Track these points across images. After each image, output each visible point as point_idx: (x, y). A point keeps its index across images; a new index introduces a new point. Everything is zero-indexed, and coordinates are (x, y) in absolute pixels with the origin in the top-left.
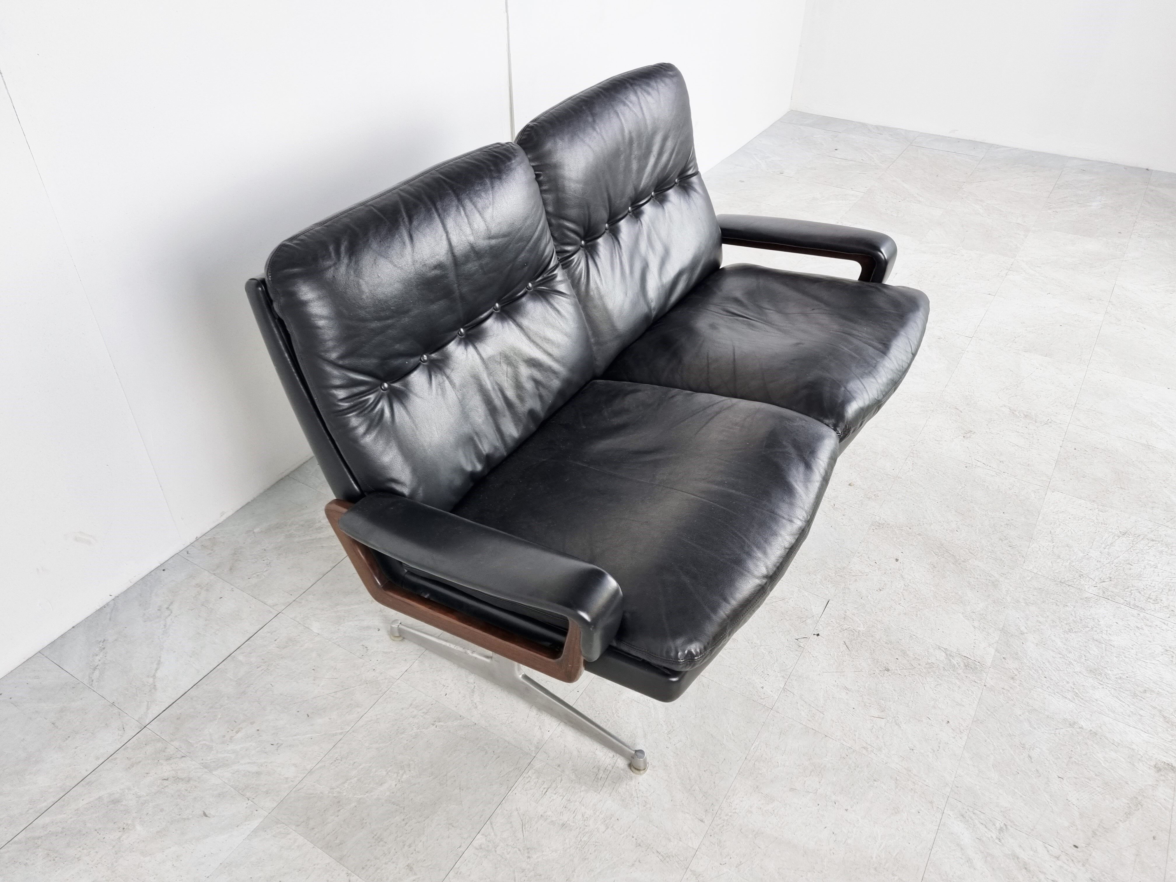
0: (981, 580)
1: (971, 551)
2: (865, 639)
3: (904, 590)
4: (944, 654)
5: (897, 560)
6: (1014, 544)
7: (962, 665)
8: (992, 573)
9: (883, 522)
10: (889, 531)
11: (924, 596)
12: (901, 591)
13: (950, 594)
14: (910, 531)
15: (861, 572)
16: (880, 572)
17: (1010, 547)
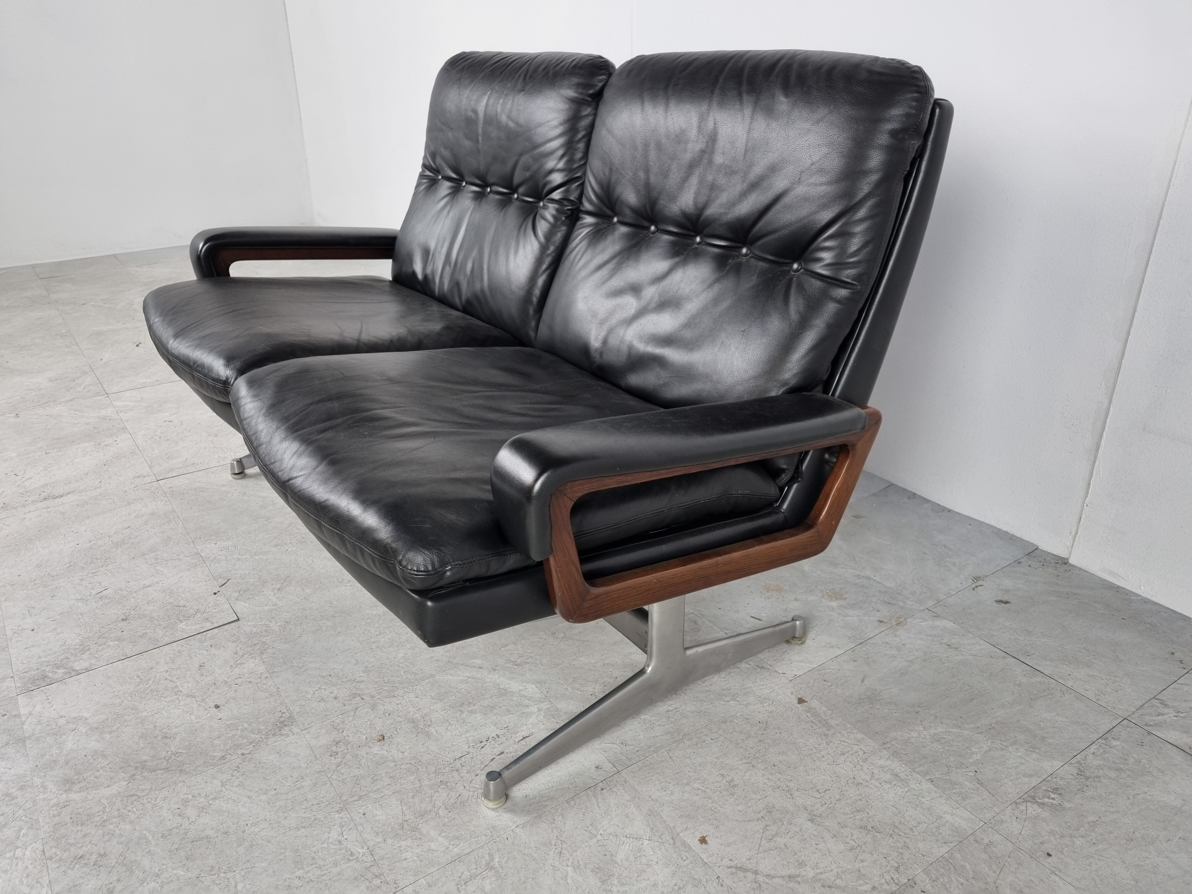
0: (91, 772)
1: (134, 798)
2: (169, 622)
3: (176, 686)
4: (77, 668)
5: (217, 707)
6: (77, 866)
7: (50, 675)
8: (82, 794)
9: (283, 732)
10: (262, 728)
11: (146, 699)
12: (178, 683)
13: (119, 725)
14: (240, 752)
15: (240, 664)
16: (221, 680)
17: (80, 858)
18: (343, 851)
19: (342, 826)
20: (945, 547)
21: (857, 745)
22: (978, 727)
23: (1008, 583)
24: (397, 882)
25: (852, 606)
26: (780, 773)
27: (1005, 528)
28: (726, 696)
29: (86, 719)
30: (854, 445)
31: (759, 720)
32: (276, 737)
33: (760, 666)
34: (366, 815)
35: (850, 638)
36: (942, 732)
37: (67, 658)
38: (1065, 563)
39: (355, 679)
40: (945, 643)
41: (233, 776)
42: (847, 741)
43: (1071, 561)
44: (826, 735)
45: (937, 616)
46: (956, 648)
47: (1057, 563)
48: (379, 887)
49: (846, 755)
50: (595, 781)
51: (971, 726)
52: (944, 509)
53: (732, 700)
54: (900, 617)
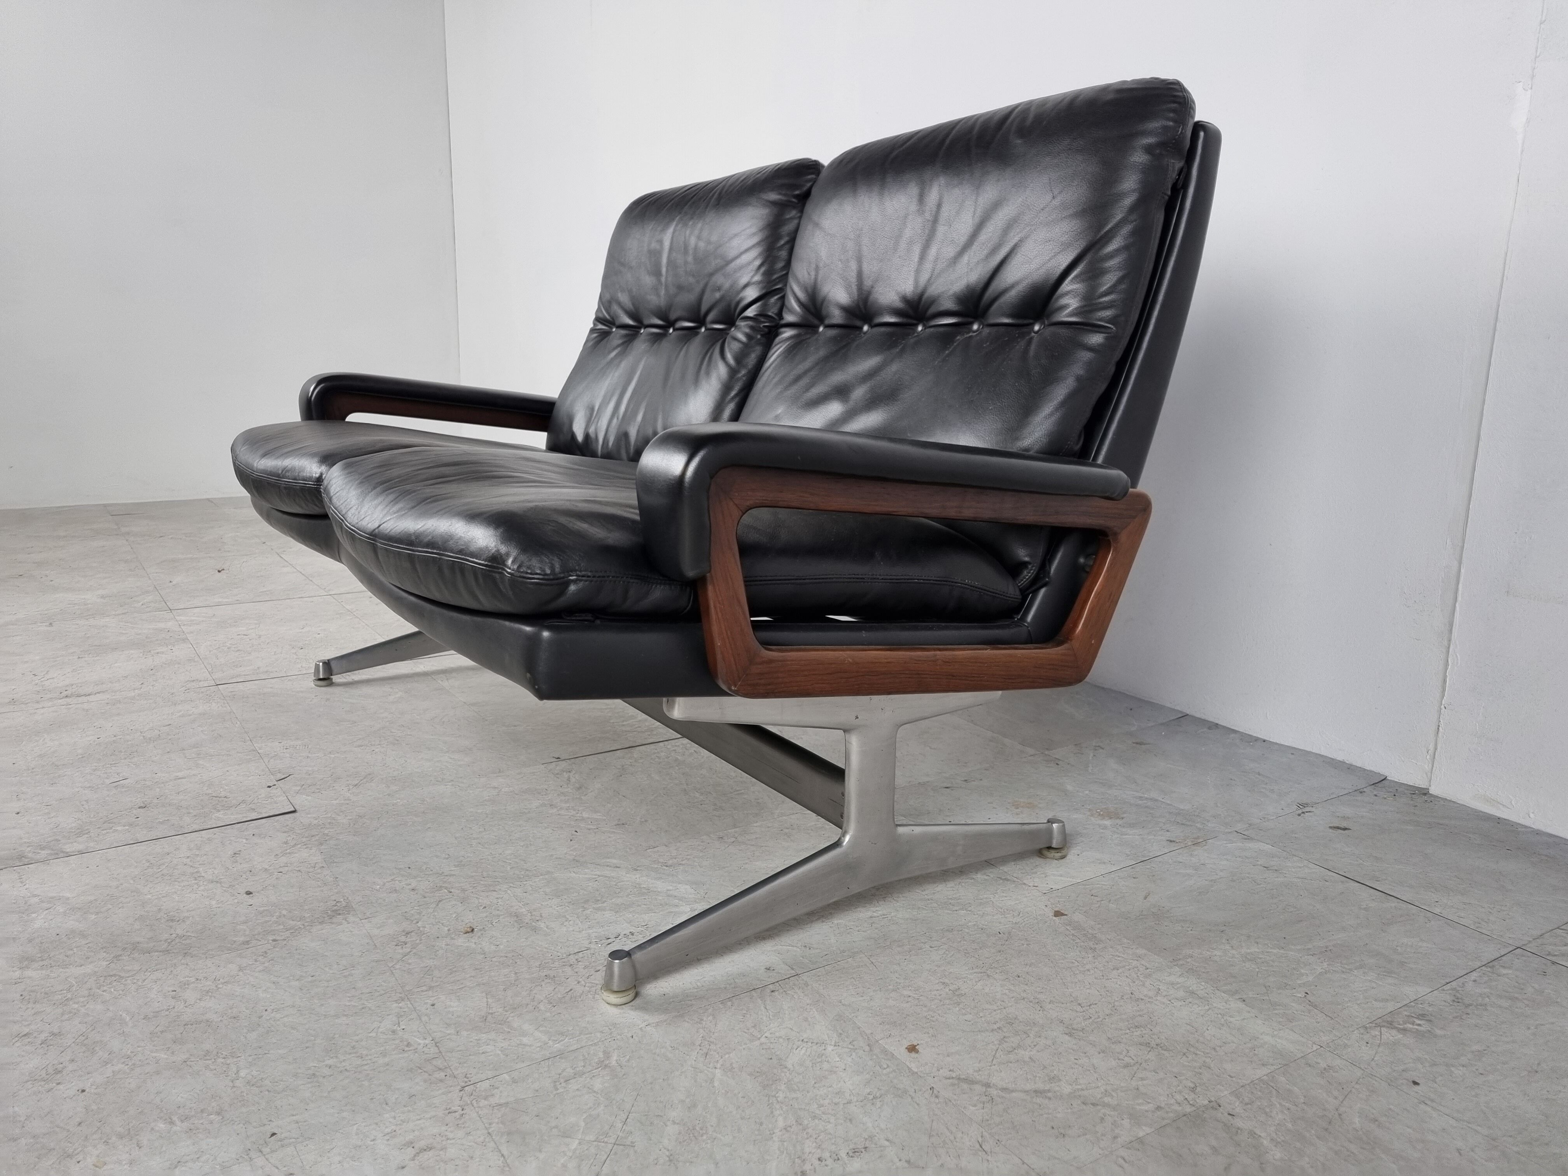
0: (62, 951)
1: (114, 978)
3: (198, 872)
4: (68, 850)
5: (249, 893)
7: (29, 855)
8: (44, 972)
9: (334, 920)
10: (307, 915)
11: (155, 882)
12: (201, 869)
13: (111, 907)
14: (271, 938)
15: (289, 853)
16: (261, 868)
17: (25, 1035)
18: (397, 1042)
19: (399, 1016)
20: (1259, 774)
21: (1137, 961)
22: (1309, 949)
23: (1347, 811)
24: (468, 1076)
25: (1132, 826)
26: (1027, 984)
27: (1340, 758)
28: (953, 905)
29: (68, 899)
30: (1116, 534)
31: (999, 931)
32: (324, 925)
33: (1004, 878)
34: (435, 1006)
35: (1128, 855)
36: (1258, 952)
37: (58, 840)
38: (1425, 794)
39: (443, 873)
40: (1261, 865)
41: (256, 961)
42: (1122, 956)
43: (1433, 791)
44: (1094, 950)
45: (1249, 838)
46: (1276, 870)
47: (1414, 794)
48: (441, 1081)
49: (1120, 971)
50: (763, 982)
51: (1299, 947)
52: (1257, 739)
53: (962, 909)
54: (1198, 838)
